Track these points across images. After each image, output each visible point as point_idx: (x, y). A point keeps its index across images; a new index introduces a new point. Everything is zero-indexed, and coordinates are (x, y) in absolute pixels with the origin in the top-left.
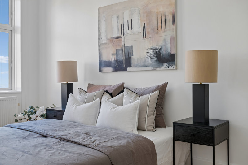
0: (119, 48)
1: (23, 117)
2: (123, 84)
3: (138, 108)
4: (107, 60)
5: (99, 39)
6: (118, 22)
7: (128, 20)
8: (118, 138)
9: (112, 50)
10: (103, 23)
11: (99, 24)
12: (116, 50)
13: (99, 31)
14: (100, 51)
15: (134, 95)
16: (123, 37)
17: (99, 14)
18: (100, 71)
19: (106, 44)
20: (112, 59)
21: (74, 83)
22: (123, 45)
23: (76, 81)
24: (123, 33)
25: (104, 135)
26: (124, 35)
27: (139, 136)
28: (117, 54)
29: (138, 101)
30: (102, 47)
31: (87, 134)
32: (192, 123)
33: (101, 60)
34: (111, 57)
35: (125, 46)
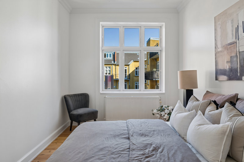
0: (233, 54)
1: (157, 112)
4: (222, 69)
5: (215, 48)
6: (232, 26)
7: (243, 22)
9: (227, 58)
10: (219, 30)
11: (215, 33)
12: (231, 57)
13: (215, 40)
14: (216, 59)
16: (238, 42)
17: (215, 23)
18: (217, 79)
19: (221, 51)
20: (227, 67)
21: (194, 90)
22: (238, 50)
23: (196, 87)
24: (237, 37)
26: (238, 39)
28: (231, 62)
30: (218, 55)
33: (217, 68)
34: (226, 64)
35: (239, 52)
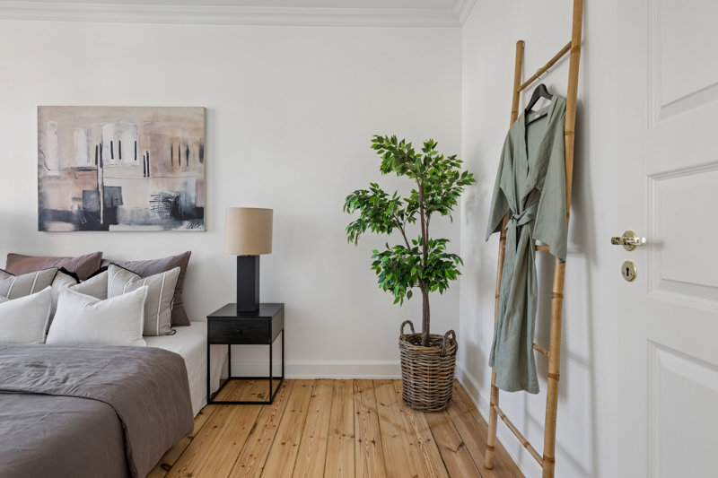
0: (88, 188)
2: (100, 254)
3: (144, 301)
4: (59, 209)
5: (39, 167)
6: (88, 141)
7: (111, 142)
8: (116, 363)
9: (74, 191)
10: (51, 137)
11: (39, 138)
12: (84, 192)
13: (40, 151)
14: (42, 190)
15: (132, 276)
16: (100, 170)
17: (40, 117)
18: (42, 228)
19: (58, 178)
20: (74, 207)
22: (100, 184)
24: (99, 162)
25: (81, 362)
26: (101, 166)
28: (84, 199)
29: (143, 288)
30: (46, 183)
32: (235, 314)
33: (46, 207)
34: (71, 203)
35: (104, 187)
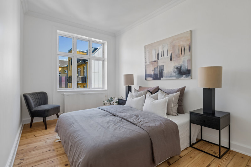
1: (107, 102)
2: (158, 87)
3: (167, 102)
4: (149, 74)
5: (145, 62)
6: (155, 53)
7: (161, 51)
8: (154, 121)
9: (152, 68)
10: (147, 53)
11: (145, 55)
12: (155, 68)
13: (145, 58)
14: (145, 69)
15: (165, 94)
16: (158, 61)
17: (145, 49)
18: (146, 79)
19: (149, 65)
20: (152, 73)
21: (132, 86)
23: (133, 85)
24: (158, 58)
25: (146, 118)
27: (168, 120)
28: (155, 70)
29: (167, 98)
30: (146, 66)
31: (137, 116)
33: (146, 73)
34: (152, 72)
35: (159, 66)
